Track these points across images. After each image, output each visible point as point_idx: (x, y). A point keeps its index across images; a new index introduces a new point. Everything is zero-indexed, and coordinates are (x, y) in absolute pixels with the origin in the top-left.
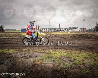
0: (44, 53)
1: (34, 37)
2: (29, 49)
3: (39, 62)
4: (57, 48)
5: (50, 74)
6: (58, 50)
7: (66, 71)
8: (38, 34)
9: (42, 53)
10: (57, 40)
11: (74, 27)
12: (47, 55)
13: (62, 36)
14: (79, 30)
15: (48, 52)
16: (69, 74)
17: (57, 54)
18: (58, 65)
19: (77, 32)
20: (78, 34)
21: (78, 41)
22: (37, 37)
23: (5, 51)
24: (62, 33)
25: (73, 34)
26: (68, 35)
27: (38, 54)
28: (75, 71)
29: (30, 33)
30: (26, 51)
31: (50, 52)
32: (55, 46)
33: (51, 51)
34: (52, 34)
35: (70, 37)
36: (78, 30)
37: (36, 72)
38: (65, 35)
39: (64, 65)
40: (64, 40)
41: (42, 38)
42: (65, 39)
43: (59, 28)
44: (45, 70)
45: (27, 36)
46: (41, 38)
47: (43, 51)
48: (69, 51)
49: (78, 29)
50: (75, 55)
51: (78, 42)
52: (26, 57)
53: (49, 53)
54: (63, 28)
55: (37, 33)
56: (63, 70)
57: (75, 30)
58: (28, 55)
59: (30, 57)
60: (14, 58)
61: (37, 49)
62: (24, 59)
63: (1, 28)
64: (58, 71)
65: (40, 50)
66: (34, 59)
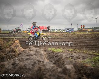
0: (92, 54)
2: (76, 49)
3: (88, 64)
15: (97, 54)
23: (53, 49)
30: (72, 51)
41: (43, 37)
45: (31, 35)
47: (91, 53)
52: (73, 57)
58: (75, 55)
59: (77, 57)
60: (61, 57)
61: (84, 50)
62: (72, 59)
63: (48, 28)
65: (88, 51)
66: (82, 60)
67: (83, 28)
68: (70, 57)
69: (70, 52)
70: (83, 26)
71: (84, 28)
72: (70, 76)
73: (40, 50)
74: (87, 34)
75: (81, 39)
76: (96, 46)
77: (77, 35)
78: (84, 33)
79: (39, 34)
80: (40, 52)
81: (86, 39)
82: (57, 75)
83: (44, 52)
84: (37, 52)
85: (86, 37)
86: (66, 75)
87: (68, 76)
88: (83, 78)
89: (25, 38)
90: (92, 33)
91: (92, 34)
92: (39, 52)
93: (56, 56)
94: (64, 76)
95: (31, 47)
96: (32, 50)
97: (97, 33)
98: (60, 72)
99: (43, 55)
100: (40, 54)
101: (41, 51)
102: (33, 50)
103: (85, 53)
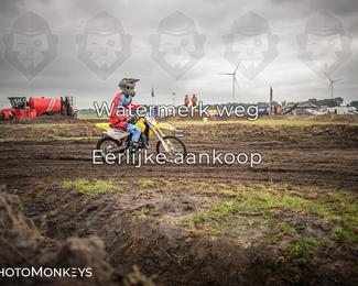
2: (163, 179)
3: (198, 228)
4: (265, 177)
5: (242, 275)
6: (268, 187)
7: (301, 266)
8: (148, 127)
9: (209, 195)
10: (261, 147)
11: (329, 98)
12: (228, 204)
13: (283, 134)
14: (350, 109)
15: (231, 193)
16: (314, 279)
17: (264, 201)
18: (269, 241)
19: (342, 118)
20: (343, 127)
21: (345, 152)
22: (144, 136)
23: (81, 184)
24: (280, 123)
25: (324, 123)
26: (306, 129)
27: (194, 198)
28: (337, 267)
29: (122, 124)
30: (151, 186)
31: (238, 194)
32: (255, 171)
33: (241, 188)
34: (245, 126)
35: (314, 135)
36: (342, 110)
39: (294, 242)
40: (291, 148)
41: (161, 139)
42: (292, 145)
43: (268, 101)
44: (222, 260)
45: (111, 132)
46: (159, 143)
48: (313, 191)
49: (344, 104)
50: (335, 205)
51: (348, 157)
52: (153, 207)
53: (234, 196)
54: (284, 104)
55: (145, 123)
56: (290, 261)
57: (332, 110)
58: (159, 200)
59: (166, 208)
61: (189, 181)
62: (147, 214)
63: (66, 104)
64: (273, 267)
65: (203, 184)
66: (181, 218)
67: (190, 104)
68: (139, 209)
69: (142, 192)
70: (190, 97)
74: (205, 128)
78: (195, 123)
79: (144, 127)
81: (199, 142)
85: (200, 135)
91: (219, 126)
93: (89, 210)
99: (4, 208)
103: (194, 190)
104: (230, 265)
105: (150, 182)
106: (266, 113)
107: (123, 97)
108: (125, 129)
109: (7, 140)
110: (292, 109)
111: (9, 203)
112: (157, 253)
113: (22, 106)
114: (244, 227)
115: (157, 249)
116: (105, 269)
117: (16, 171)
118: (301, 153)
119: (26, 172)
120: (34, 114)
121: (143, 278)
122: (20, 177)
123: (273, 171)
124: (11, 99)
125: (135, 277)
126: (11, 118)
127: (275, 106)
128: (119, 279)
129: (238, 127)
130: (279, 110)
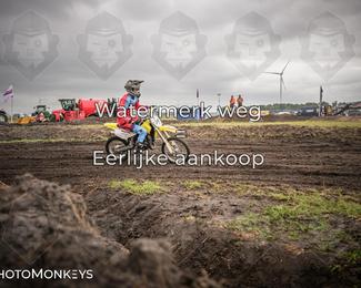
0: (264, 197)
1: (141, 139)
3: (248, 232)
4: (316, 181)
5: (295, 282)
6: (320, 191)
10: (312, 149)
12: (278, 207)
13: (335, 136)
15: (281, 196)
17: (317, 205)
18: (328, 250)
22: (149, 137)
23: (129, 184)
24: (331, 124)
27: (243, 201)
31: (288, 198)
33: (291, 191)
37: (238, 267)
38: (346, 130)
39: (352, 251)
40: (344, 151)
41: (165, 141)
42: (345, 148)
43: (318, 102)
44: (273, 265)
46: (164, 144)
52: (201, 209)
53: (284, 200)
54: (335, 104)
55: (150, 125)
56: (347, 269)
58: (206, 202)
59: (214, 210)
60: (159, 212)
61: (237, 183)
62: (195, 216)
64: (328, 275)
65: (251, 187)
66: (230, 220)
67: (236, 105)
68: (187, 210)
69: (189, 193)
71: (240, 105)
72: (151, 277)
73: (59, 188)
74: (251, 129)
75: (229, 147)
76: (279, 168)
77: (218, 130)
78: (241, 124)
79: (150, 128)
80: (59, 195)
81: (245, 144)
82: (107, 277)
83: (75, 196)
84: (46, 195)
85: (246, 136)
86: (140, 273)
87: (144, 277)
88: (200, 279)
89: (23, 144)
90: (266, 124)
91: (267, 127)
92: (54, 195)
93: (138, 210)
94: (133, 278)
95: (22, 180)
96: (25, 188)
97: (285, 123)
98: (118, 266)
99: (70, 207)
100: (57, 202)
101: (62, 191)
102: (30, 189)
103: (242, 193)
104: (283, 272)
105: (197, 183)
106: (315, 114)
107: (129, 99)
108: (131, 130)
109: (58, 140)
110: (344, 109)
111: (74, 202)
112: (206, 256)
113: (71, 108)
114: (296, 233)
115: (205, 251)
116: (173, 271)
117: (68, 171)
118: (355, 156)
119: (77, 172)
120: (82, 115)
121: (213, 282)
122: (72, 176)
123: (325, 174)
124: (62, 101)
125: (205, 281)
126: (62, 119)
127: (325, 106)
128: (188, 282)
129: (287, 128)
130: (329, 111)
